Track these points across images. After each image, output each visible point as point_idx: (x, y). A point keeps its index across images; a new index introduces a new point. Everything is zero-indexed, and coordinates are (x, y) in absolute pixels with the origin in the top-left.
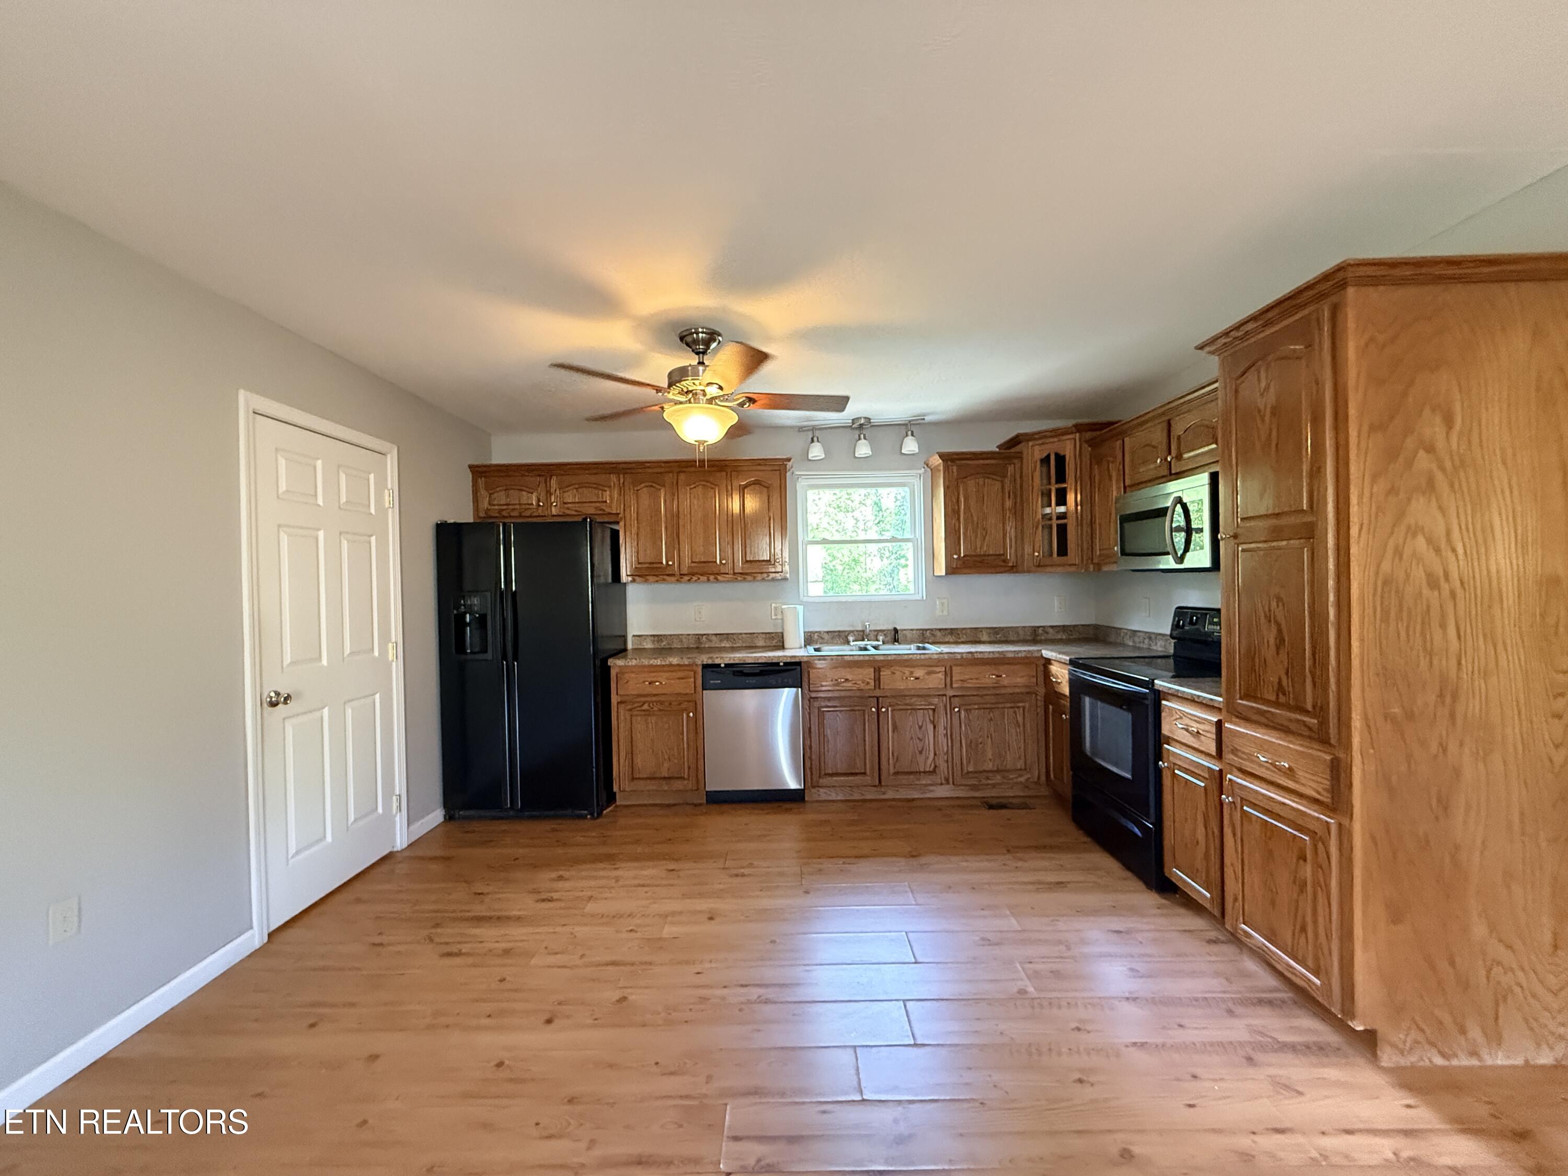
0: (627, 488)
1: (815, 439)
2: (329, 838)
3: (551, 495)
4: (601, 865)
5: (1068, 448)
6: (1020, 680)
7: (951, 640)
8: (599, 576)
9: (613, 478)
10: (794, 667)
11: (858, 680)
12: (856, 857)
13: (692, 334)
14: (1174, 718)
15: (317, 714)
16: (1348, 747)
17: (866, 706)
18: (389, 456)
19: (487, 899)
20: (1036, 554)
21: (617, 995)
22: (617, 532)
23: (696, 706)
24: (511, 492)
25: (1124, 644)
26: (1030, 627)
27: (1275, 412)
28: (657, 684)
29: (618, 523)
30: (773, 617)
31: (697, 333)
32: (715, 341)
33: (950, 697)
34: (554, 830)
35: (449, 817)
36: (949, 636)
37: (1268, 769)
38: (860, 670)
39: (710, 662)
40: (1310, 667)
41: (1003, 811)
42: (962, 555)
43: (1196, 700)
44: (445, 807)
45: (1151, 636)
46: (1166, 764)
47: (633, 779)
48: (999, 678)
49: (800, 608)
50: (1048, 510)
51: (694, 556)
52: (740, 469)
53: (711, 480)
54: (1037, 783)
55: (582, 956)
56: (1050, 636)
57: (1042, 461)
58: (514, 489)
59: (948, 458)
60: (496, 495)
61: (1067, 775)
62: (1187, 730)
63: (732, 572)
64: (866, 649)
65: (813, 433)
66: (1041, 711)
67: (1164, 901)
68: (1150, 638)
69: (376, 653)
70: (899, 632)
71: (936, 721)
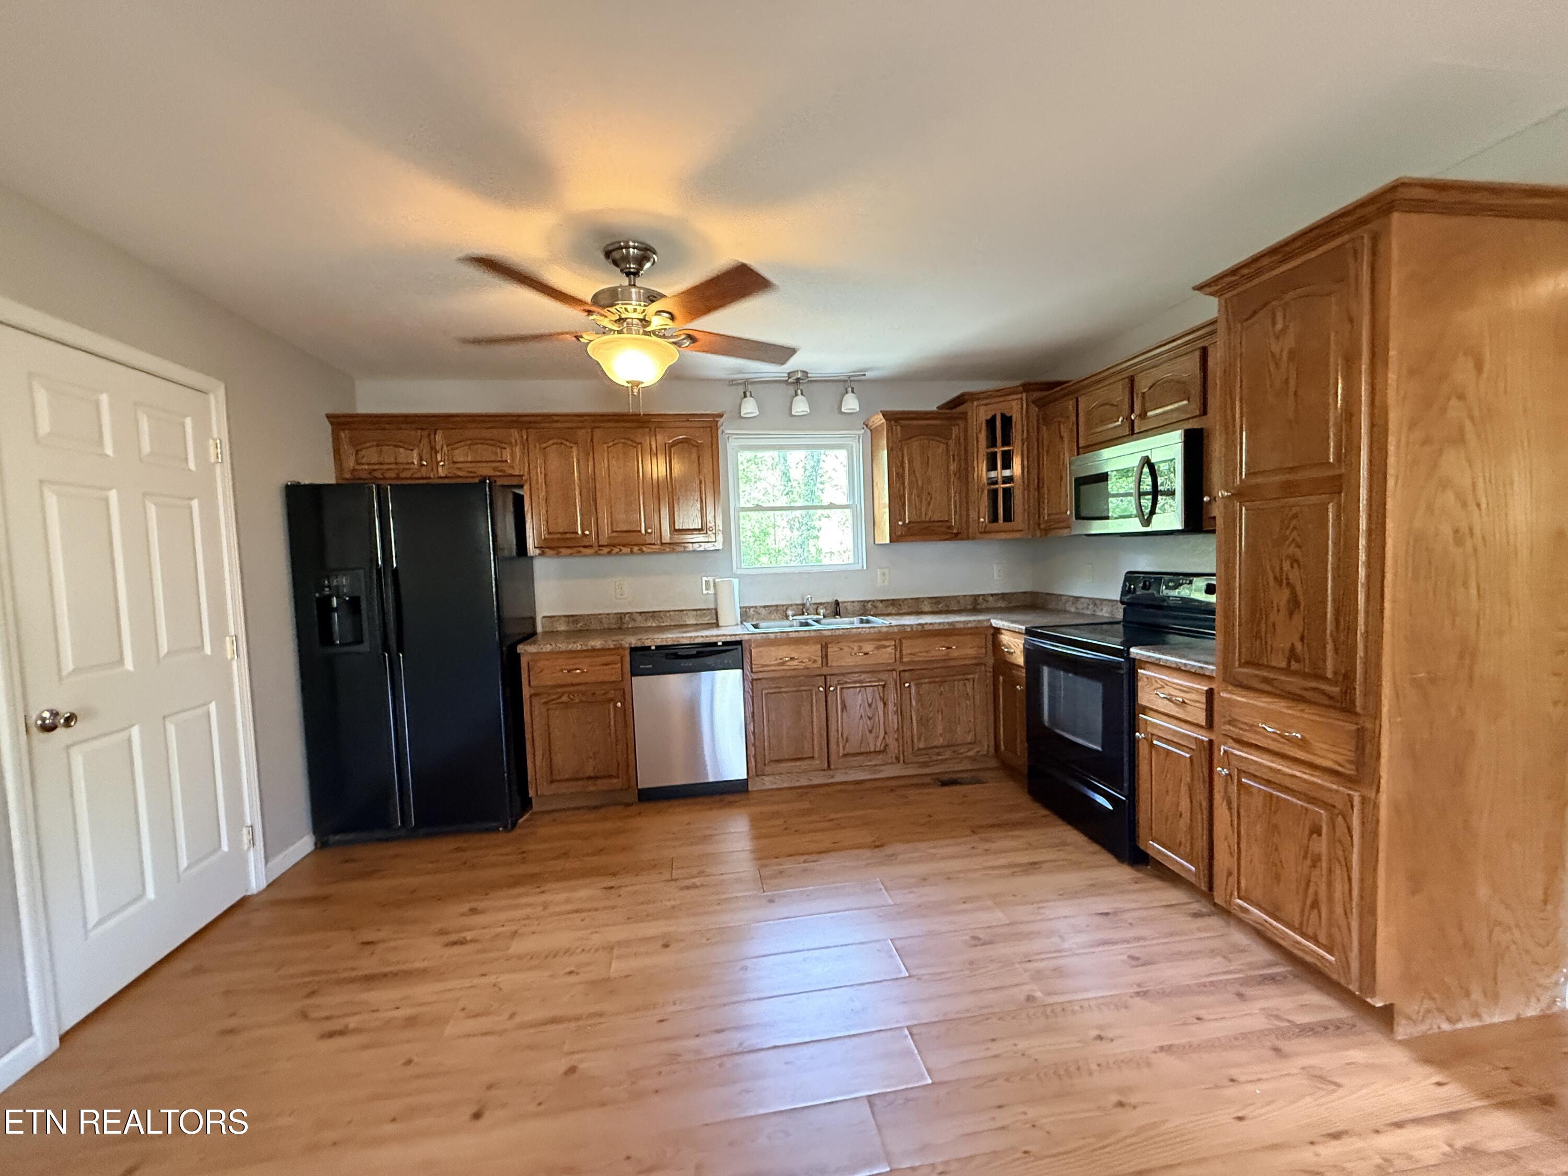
0: (531, 446)
1: (748, 394)
2: (151, 894)
3: (436, 452)
4: (520, 890)
5: (1015, 408)
6: (971, 652)
7: (894, 612)
8: (503, 549)
9: (515, 433)
10: (734, 647)
11: (804, 658)
12: (820, 853)
13: (621, 248)
14: (1154, 687)
15: (123, 735)
16: (1376, 715)
17: (814, 685)
18: (212, 398)
19: (380, 948)
20: (982, 520)
21: (562, 1065)
22: (522, 497)
23: (626, 696)
24: (385, 448)
25: (1065, 611)
26: (970, 596)
27: (1292, 354)
28: (578, 671)
29: (521, 487)
30: (705, 592)
31: (627, 247)
32: (648, 260)
33: (900, 672)
34: (458, 849)
35: (322, 843)
36: (891, 608)
37: (1274, 740)
38: (805, 647)
39: (639, 645)
40: (1331, 632)
41: (956, 788)
42: (907, 522)
43: (1183, 668)
44: (315, 833)
45: (1096, 602)
46: (1143, 735)
47: (552, 782)
48: (949, 650)
49: (736, 582)
50: (993, 474)
51: (614, 524)
52: (664, 425)
53: (632, 437)
54: (987, 755)
55: (512, 1016)
56: (990, 605)
57: (988, 422)
58: (388, 445)
59: (890, 417)
60: (363, 452)
61: (1021, 746)
62: (1170, 700)
63: (659, 542)
64: (807, 624)
65: (746, 387)
66: (990, 681)
67: (1140, 875)
68: (1095, 605)
69: (208, 650)
70: (840, 605)
71: (886, 697)
